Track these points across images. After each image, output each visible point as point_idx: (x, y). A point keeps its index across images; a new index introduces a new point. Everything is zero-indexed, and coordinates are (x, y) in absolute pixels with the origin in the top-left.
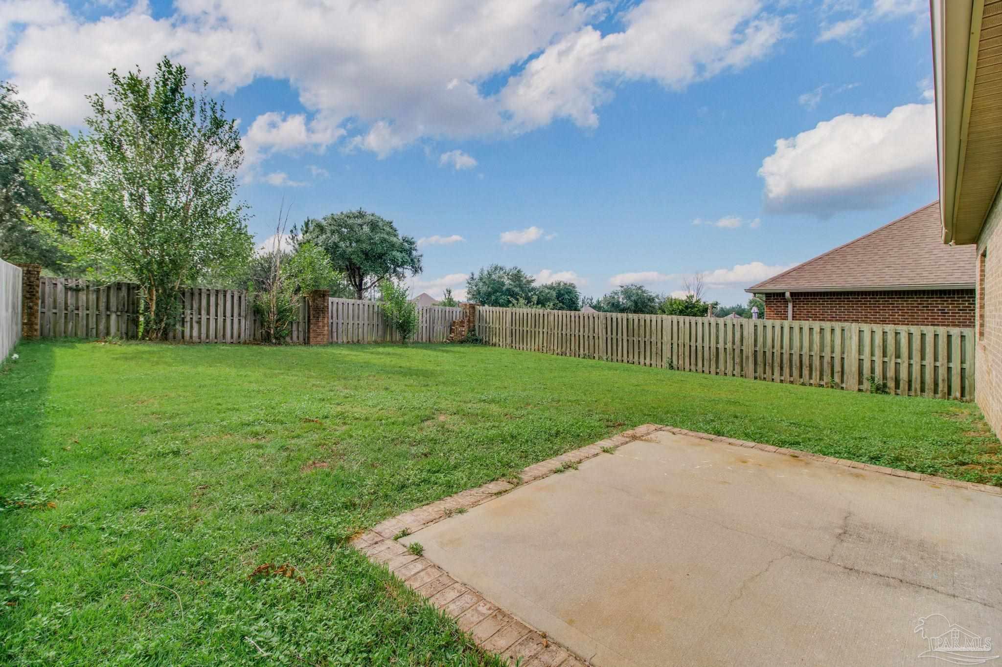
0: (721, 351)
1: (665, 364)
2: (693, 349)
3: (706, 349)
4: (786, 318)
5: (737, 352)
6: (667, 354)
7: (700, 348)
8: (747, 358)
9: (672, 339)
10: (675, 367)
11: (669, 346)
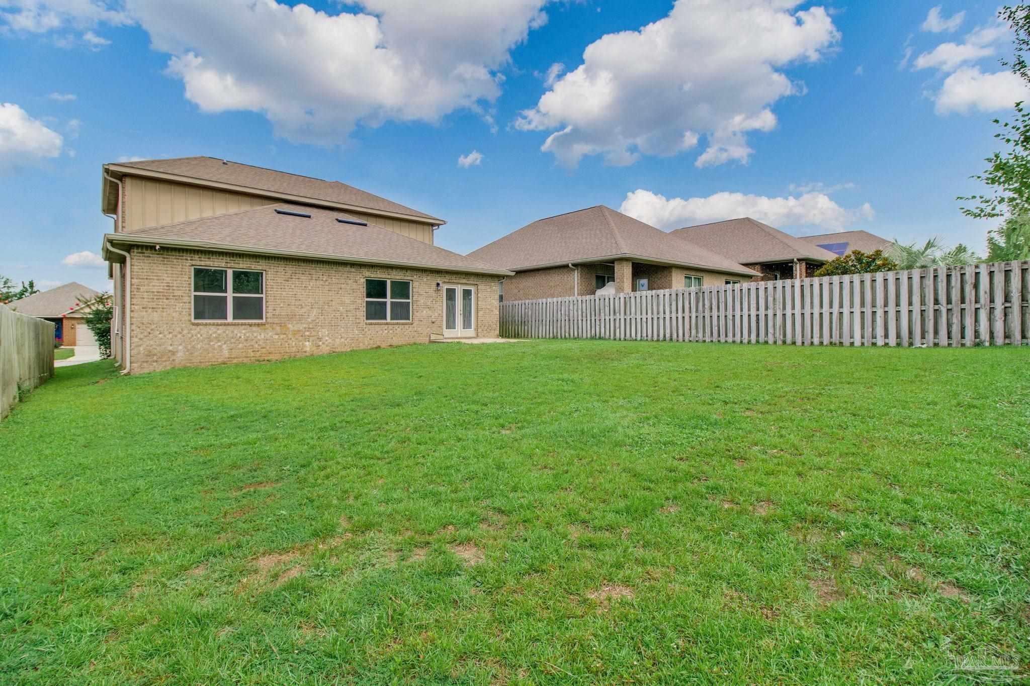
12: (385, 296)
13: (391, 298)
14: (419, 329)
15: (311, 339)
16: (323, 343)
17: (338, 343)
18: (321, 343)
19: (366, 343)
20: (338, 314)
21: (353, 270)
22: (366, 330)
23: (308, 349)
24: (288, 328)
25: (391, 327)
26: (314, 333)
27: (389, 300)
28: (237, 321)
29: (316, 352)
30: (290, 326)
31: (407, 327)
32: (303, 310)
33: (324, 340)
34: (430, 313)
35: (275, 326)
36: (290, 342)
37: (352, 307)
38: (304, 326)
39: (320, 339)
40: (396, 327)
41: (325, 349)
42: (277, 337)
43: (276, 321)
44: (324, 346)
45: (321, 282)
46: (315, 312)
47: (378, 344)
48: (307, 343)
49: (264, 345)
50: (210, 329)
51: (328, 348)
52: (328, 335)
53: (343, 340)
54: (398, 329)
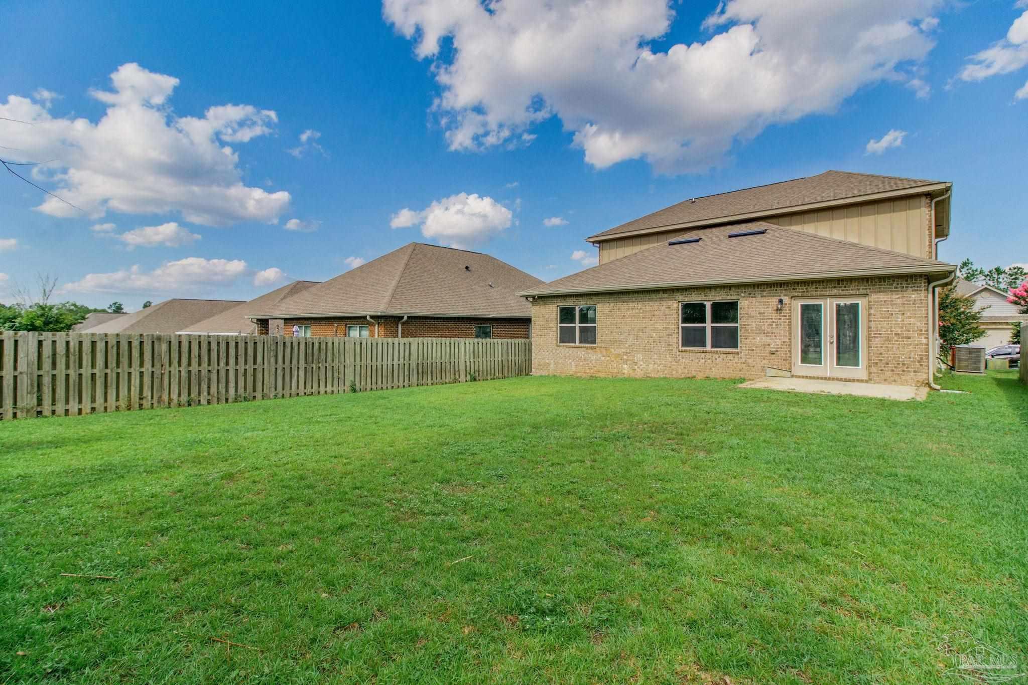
0: (396, 367)
1: (347, 387)
2: (374, 368)
3: (385, 367)
4: (397, 336)
5: (407, 366)
6: (349, 377)
7: (379, 367)
8: (413, 370)
9: (355, 361)
10: (358, 389)
11: (352, 369)
12: (703, 320)
13: (712, 322)
14: (750, 361)
15: (628, 362)
16: (638, 368)
17: (651, 368)
18: (636, 367)
19: (680, 372)
20: (651, 340)
21: (666, 296)
22: (680, 358)
23: (626, 371)
24: (611, 352)
25: (708, 356)
26: (631, 358)
27: (709, 325)
28: (581, 345)
29: (633, 375)
30: (613, 350)
31: (730, 356)
32: (622, 337)
33: (639, 365)
34: (767, 340)
35: (602, 349)
36: (612, 363)
37: (665, 334)
38: (623, 350)
39: (636, 363)
40: (716, 356)
41: (640, 374)
42: (603, 358)
43: (603, 345)
44: (639, 370)
45: (637, 311)
46: (631, 338)
47: (694, 373)
48: (625, 366)
49: (595, 364)
50: (567, 350)
51: (642, 372)
52: (642, 360)
53: (656, 366)
54: (720, 359)
